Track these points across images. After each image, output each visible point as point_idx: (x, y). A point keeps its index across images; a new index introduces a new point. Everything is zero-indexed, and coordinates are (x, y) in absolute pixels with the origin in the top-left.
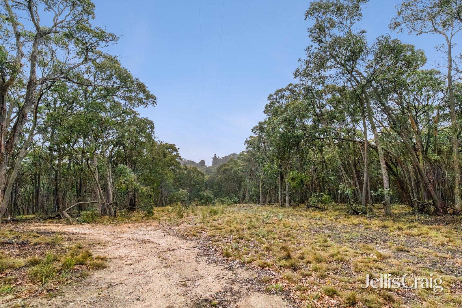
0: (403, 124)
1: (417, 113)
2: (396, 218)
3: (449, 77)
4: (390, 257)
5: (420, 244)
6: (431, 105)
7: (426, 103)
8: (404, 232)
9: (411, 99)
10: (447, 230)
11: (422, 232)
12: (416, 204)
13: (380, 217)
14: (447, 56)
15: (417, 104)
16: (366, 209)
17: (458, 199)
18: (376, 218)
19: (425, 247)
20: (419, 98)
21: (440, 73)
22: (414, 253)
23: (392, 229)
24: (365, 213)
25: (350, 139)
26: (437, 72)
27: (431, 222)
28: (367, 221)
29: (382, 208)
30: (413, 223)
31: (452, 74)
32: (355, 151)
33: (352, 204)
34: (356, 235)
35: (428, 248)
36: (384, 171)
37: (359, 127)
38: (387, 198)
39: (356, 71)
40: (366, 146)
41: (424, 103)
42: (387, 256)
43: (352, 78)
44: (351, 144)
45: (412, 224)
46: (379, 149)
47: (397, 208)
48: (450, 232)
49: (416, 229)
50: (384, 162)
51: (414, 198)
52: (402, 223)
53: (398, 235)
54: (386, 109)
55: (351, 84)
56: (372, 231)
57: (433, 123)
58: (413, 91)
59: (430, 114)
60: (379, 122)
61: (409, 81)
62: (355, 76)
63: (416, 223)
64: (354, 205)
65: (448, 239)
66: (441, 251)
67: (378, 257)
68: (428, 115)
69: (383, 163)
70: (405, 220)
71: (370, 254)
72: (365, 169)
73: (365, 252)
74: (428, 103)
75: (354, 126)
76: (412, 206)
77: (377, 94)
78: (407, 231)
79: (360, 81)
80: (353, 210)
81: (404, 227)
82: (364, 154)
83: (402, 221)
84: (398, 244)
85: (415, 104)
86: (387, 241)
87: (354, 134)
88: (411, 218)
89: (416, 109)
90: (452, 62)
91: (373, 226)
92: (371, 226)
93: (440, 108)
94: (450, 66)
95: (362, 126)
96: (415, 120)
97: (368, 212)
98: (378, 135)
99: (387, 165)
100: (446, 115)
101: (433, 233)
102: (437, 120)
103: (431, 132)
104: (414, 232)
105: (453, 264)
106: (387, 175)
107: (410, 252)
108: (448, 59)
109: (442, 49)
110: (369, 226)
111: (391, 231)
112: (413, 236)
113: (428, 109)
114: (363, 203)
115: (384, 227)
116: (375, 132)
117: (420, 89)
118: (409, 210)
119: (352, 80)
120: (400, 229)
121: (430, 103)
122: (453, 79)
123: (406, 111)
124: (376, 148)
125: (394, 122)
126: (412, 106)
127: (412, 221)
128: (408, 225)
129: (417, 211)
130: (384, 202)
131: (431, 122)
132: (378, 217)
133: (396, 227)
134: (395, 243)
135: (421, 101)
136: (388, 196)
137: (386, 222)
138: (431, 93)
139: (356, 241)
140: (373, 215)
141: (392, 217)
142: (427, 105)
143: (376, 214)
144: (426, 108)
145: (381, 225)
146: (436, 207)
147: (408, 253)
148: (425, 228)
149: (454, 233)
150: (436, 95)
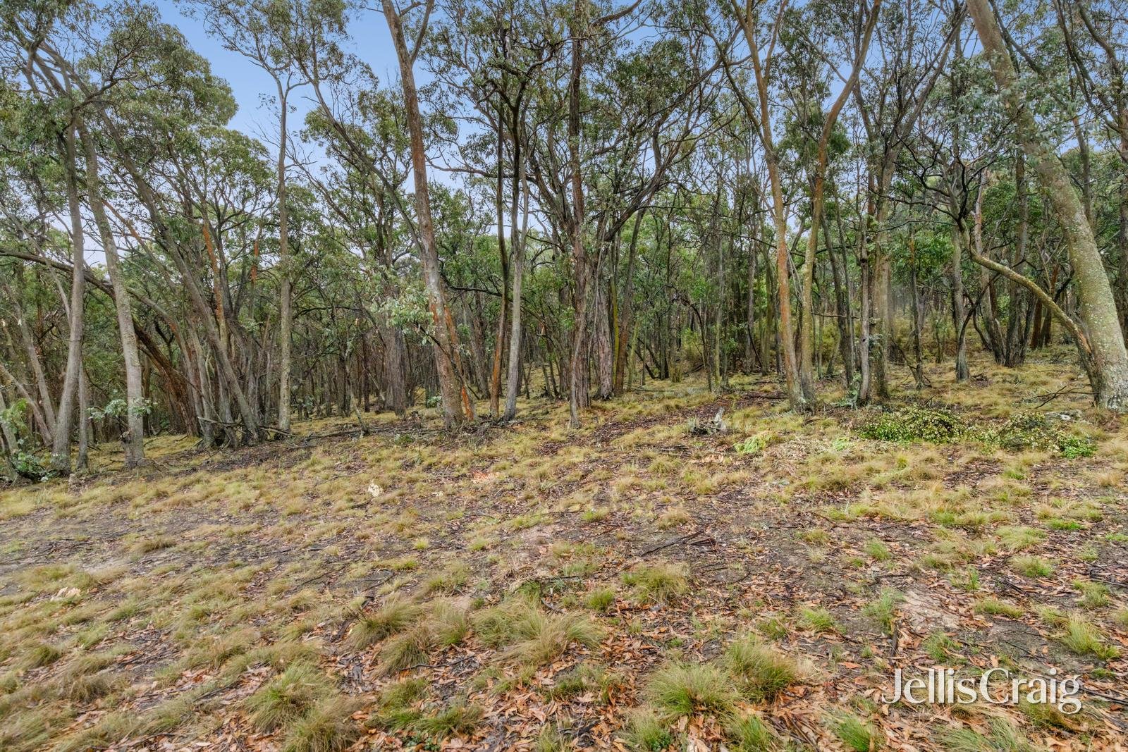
0: (187, 239)
1: (220, 225)
2: (154, 471)
3: (282, 167)
4: (120, 576)
5: (203, 519)
6: (251, 215)
7: (241, 207)
8: (170, 500)
9: (211, 188)
10: (260, 473)
11: (211, 489)
12: (208, 428)
13: (110, 475)
14: (278, 123)
15: (221, 203)
16: (68, 461)
17: (285, 410)
18: (97, 482)
19: (211, 522)
20: (227, 190)
21: (267, 152)
22: (187, 544)
23: (139, 500)
24: (63, 474)
25: (24, 252)
26: (263, 150)
27: (233, 462)
28: (67, 497)
29: (121, 450)
30: (194, 474)
31: (286, 164)
32: (41, 292)
33: (16, 455)
34: (17, 547)
35: (218, 522)
36: (130, 352)
37: (61, 223)
38: (135, 423)
39: (49, 51)
40: (77, 279)
41: (236, 205)
42: (112, 576)
43: (36, 67)
44: (28, 266)
45: (192, 477)
46: (120, 292)
47: (164, 445)
48: (264, 477)
49: (198, 487)
50: (131, 329)
51: (203, 416)
52: (168, 479)
53: (155, 512)
54: (145, 194)
55: (31, 82)
56: (79, 519)
57: (252, 252)
58: (216, 170)
59: (248, 233)
60: (123, 220)
61: (207, 144)
62: (49, 65)
63: (200, 474)
64: (23, 457)
65: (258, 492)
66: (243, 520)
67: (82, 589)
68: (243, 235)
69: (127, 332)
70: (177, 470)
71: (57, 590)
72: (73, 347)
73: (39, 590)
74: (244, 207)
75: (42, 216)
76: (200, 435)
77: (120, 144)
78: (179, 496)
79: (64, 87)
80: (20, 473)
81: (170, 489)
82: (70, 302)
83: (169, 474)
84: (150, 535)
85: (217, 202)
86: (120, 535)
87: (41, 241)
88: (192, 463)
89: (219, 215)
90: (287, 140)
91: (84, 505)
92: (78, 507)
93: (264, 223)
94: (283, 146)
95: (68, 220)
96: (216, 238)
97: (73, 468)
98: (117, 257)
99: (141, 336)
100: (275, 241)
101: (231, 488)
102: (259, 246)
103: (247, 271)
104: (195, 494)
105: (260, 539)
106: (138, 364)
107: (175, 545)
108: (279, 130)
109: (272, 106)
110: (71, 509)
111: (137, 506)
112: (190, 505)
113: (243, 221)
114: (56, 447)
115: (120, 500)
116: (110, 246)
117: (230, 174)
118: (190, 444)
119: (36, 74)
120: (161, 495)
121: (248, 209)
122: (287, 174)
123: (196, 212)
124: (110, 291)
125: (163, 231)
126: (212, 205)
127: (194, 470)
128: (182, 480)
129: (208, 444)
130: (125, 434)
131: (247, 251)
132: (106, 476)
133: (151, 492)
134: (141, 533)
135: (231, 199)
136: (138, 417)
137: (126, 486)
138: (252, 188)
139: (15, 566)
140: (90, 473)
141: (144, 471)
142: (242, 211)
143: (101, 470)
144: (240, 217)
145: (109, 497)
146: (247, 431)
147: (172, 549)
148: (217, 480)
149: (270, 478)
150: (260, 197)
